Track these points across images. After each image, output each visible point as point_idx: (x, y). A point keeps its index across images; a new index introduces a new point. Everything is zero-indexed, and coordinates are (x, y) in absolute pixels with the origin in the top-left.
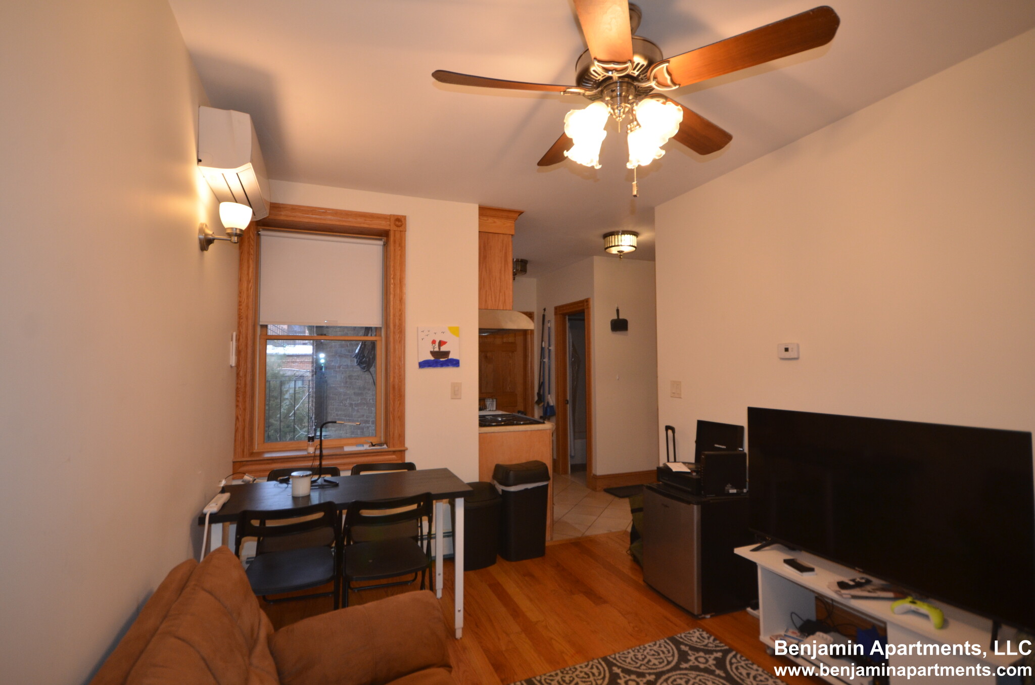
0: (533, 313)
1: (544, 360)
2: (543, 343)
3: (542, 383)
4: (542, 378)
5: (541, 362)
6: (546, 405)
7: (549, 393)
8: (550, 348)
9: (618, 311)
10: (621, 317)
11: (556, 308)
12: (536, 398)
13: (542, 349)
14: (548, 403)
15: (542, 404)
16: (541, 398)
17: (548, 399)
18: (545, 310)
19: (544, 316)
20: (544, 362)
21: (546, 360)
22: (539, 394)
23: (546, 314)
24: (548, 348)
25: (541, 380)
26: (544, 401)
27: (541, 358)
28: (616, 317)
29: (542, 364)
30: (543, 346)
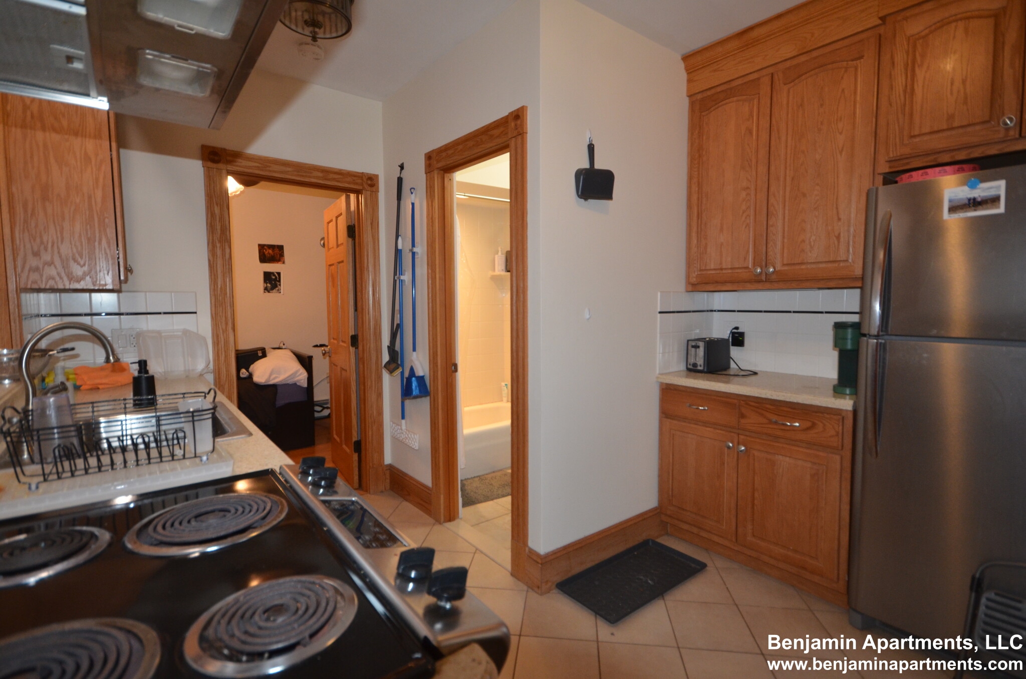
0: (377, 176)
1: (402, 277)
2: (400, 239)
3: (398, 325)
4: (397, 316)
5: (395, 281)
6: (407, 374)
7: (414, 350)
8: (415, 250)
9: (591, 148)
10: (598, 166)
11: (429, 157)
12: (386, 358)
13: (398, 253)
14: (412, 370)
15: (400, 370)
16: (396, 360)
17: (412, 361)
18: (402, 167)
19: (400, 180)
20: (402, 281)
21: (407, 277)
22: (391, 349)
23: (404, 175)
24: (411, 250)
25: (397, 321)
26: (402, 365)
27: (395, 274)
28: (586, 165)
29: (396, 286)
30: (400, 247)
